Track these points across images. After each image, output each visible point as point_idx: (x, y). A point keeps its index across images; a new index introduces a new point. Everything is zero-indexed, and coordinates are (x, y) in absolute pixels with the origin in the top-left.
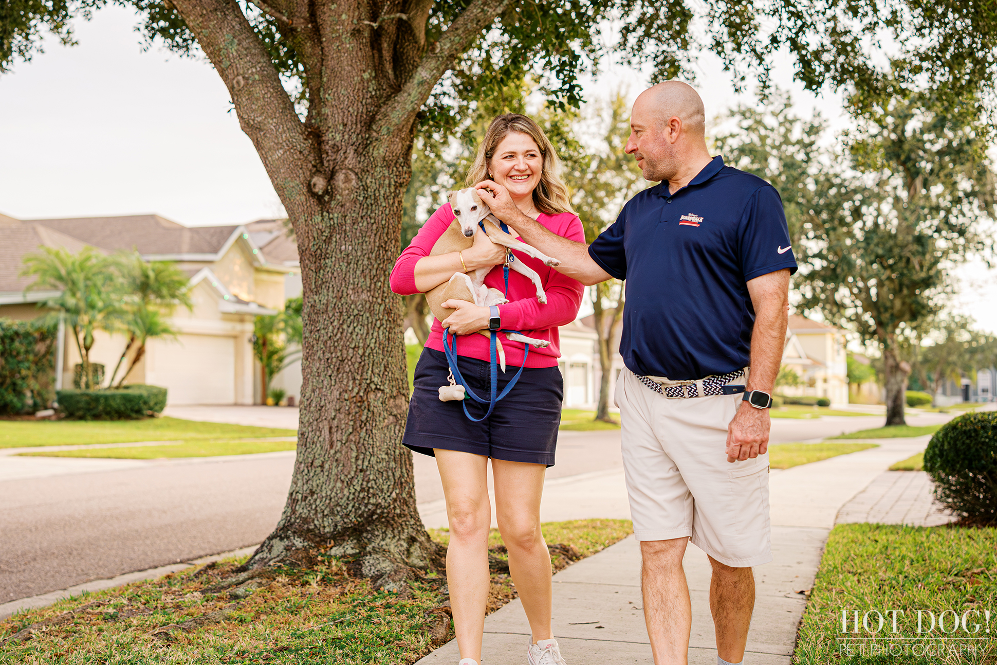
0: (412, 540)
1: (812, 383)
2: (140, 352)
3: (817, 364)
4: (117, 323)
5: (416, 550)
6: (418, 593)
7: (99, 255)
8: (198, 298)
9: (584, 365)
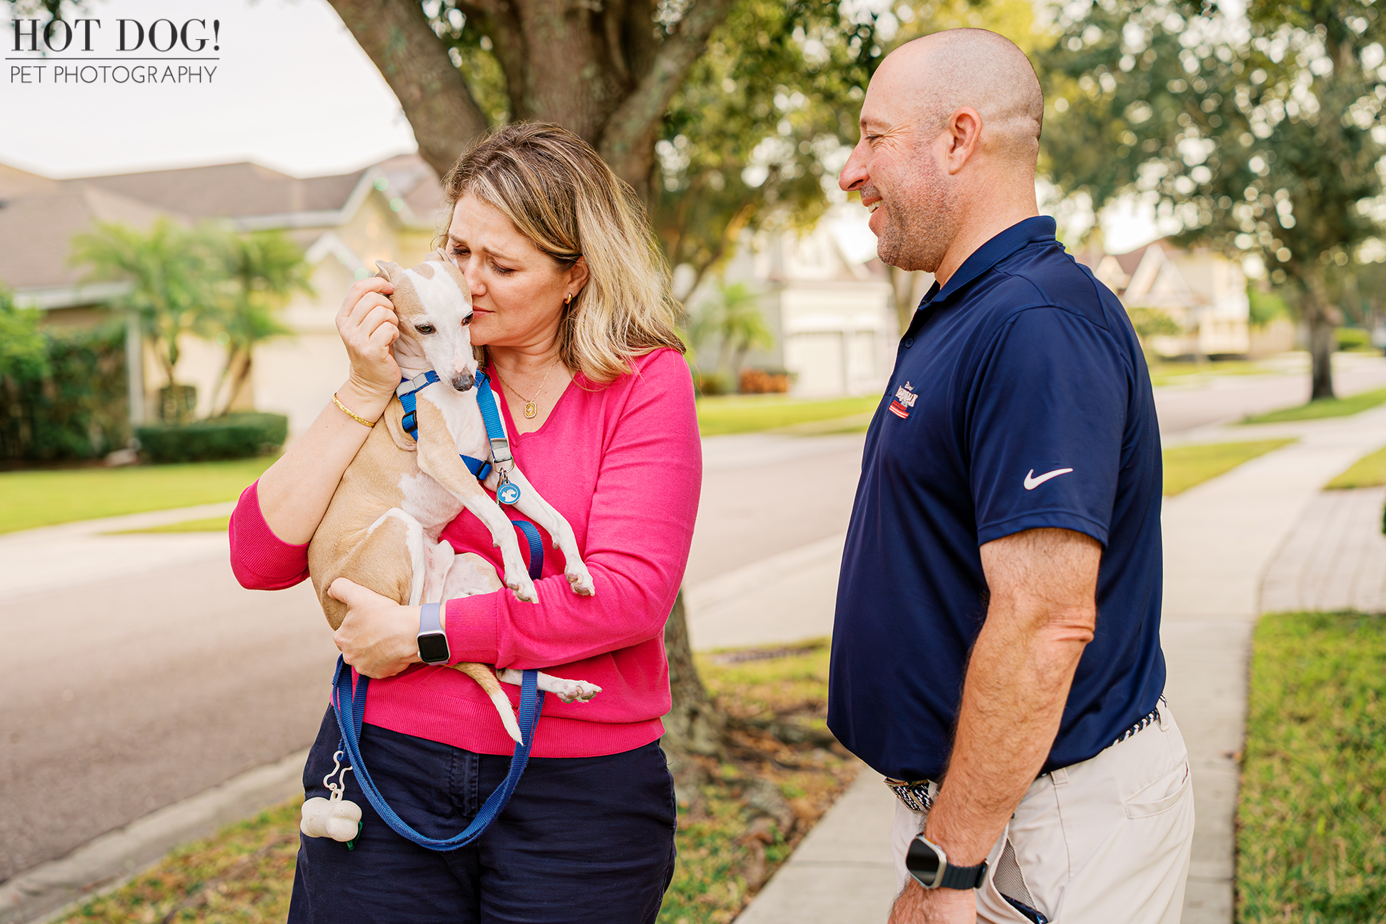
0: (694, 714)
1: (1196, 330)
2: (247, 365)
3: (1203, 301)
4: (212, 325)
5: (701, 729)
6: (715, 805)
7: (179, 228)
8: (321, 280)
9: (871, 333)
